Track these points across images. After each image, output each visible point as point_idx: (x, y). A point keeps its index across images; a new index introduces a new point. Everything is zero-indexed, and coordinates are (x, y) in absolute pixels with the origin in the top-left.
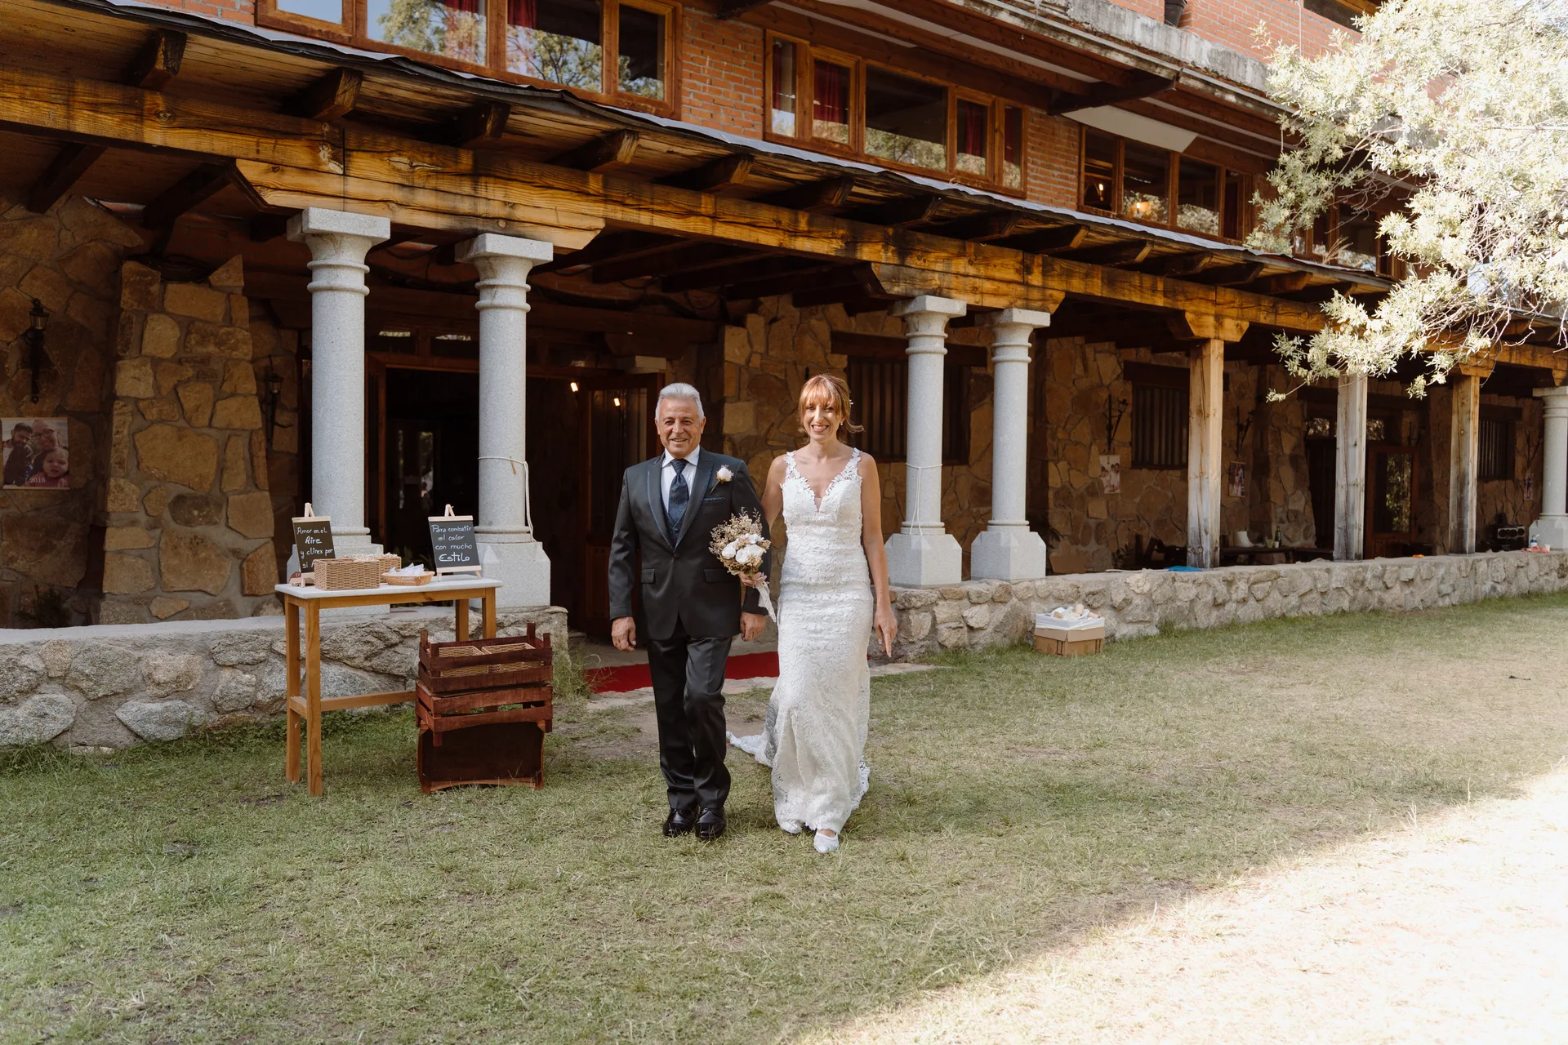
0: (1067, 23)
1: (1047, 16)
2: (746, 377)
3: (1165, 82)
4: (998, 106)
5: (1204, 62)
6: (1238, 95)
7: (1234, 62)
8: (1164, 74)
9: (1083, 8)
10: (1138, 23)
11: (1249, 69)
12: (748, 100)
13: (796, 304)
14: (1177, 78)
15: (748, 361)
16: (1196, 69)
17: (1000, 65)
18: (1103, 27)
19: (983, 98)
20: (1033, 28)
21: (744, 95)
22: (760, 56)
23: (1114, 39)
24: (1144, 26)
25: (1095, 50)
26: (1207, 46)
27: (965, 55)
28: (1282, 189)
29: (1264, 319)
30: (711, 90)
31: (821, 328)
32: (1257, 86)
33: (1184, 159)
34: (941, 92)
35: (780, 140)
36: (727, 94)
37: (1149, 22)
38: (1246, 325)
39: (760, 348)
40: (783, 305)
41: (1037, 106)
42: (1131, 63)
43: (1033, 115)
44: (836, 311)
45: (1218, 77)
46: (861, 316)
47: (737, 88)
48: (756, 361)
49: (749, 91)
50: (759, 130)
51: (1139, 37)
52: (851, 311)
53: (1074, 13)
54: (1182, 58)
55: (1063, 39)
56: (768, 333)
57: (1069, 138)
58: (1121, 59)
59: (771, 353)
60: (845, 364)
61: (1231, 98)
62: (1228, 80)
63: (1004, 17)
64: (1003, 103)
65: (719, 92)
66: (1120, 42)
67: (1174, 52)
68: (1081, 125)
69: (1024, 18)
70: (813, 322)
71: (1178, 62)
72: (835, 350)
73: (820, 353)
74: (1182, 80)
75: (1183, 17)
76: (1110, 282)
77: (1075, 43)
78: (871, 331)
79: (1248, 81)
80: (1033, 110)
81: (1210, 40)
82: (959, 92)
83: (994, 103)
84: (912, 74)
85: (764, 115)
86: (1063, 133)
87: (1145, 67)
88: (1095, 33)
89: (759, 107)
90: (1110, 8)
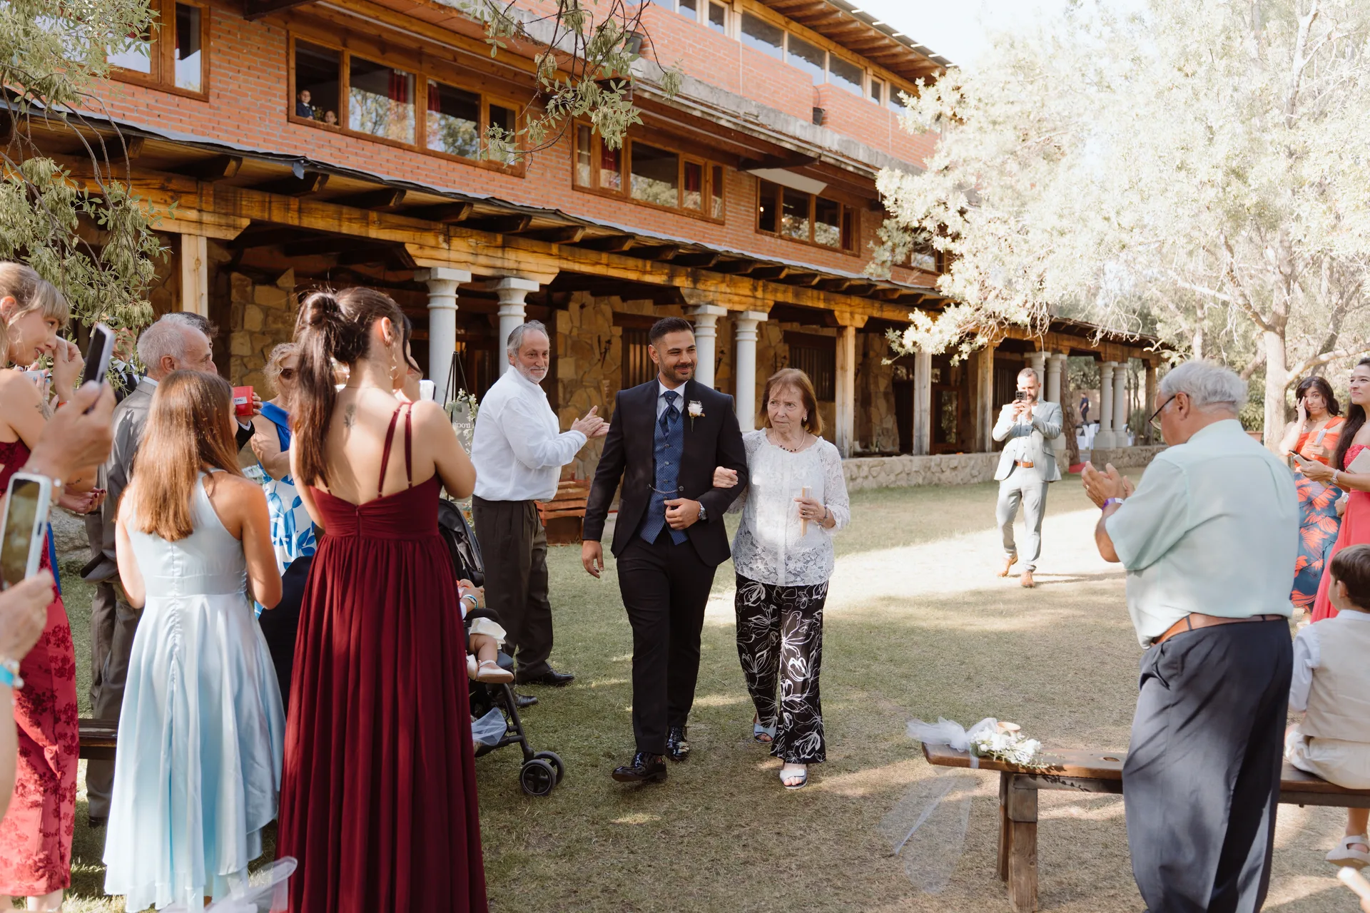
0: (758, 125)
1: (746, 121)
2: (569, 342)
3: (812, 159)
4: (709, 165)
5: (835, 147)
6: (854, 167)
7: (853, 146)
8: (812, 155)
9: (767, 116)
10: (798, 124)
11: (861, 151)
12: (563, 164)
13: (593, 294)
14: (820, 157)
15: (571, 332)
16: (830, 151)
17: (713, 143)
18: (778, 128)
19: (699, 160)
20: (739, 129)
21: (561, 161)
22: (570, 136)
23: (784, 134)
24: (802, 126)
25: (774, 141)
26: (837, 137)
27: (693, 137)
28: (885, 239)
29: (876, 314)
30: (543, 158)
31: (608, 311)
32: (866, 161)
33: (818, 198)
34: (674, 155)
35: (582, 190)
36: (551, 160)
37: (805, 123)
38: (866, 318)
39: (577, 324)
40: (586, 297)
41: (731, 165)
42: (794, 148)
43: (729, 171)
44: (616, 300)
45: (843, 156)
46: (630, 302)
47: (557, 157)
48: (575, 332)
49: (563, 158)
50: (569, 183)
51: (799, 133)
52: (624, 300)
53: (762, 120)
54: (823, 144)
55: (755, 135)
56: (581, 314)
57: (750, 186)
58: (788, 146)
59: (584, 327)
60: (620, 333)
61: (851, 169)
62: (848, 158)
63: (723, 123)
64: (711, 164)
65: (546, 159)
66: (787, 136)
67: (819, 143)
68: (757, 177)
69: (735, 124)
70: (603, 306)
71: (820, 147)
72: (615, 324)
73: (606, 325)
74: (823, 159)
75: (824, 118)
76: (797, 295)
77: (762, 137)
78: (635, 312)
79: (860, 158)
80: (730, 168)
81: (838, 132)
82: (685, 157)
83: (706, 164)
84: (657, 146)
85: (573, 174)
86: (747, 183)
87: (801, 151)
88: (774, 131)
89: (569, 168)
90: (782, 116)
